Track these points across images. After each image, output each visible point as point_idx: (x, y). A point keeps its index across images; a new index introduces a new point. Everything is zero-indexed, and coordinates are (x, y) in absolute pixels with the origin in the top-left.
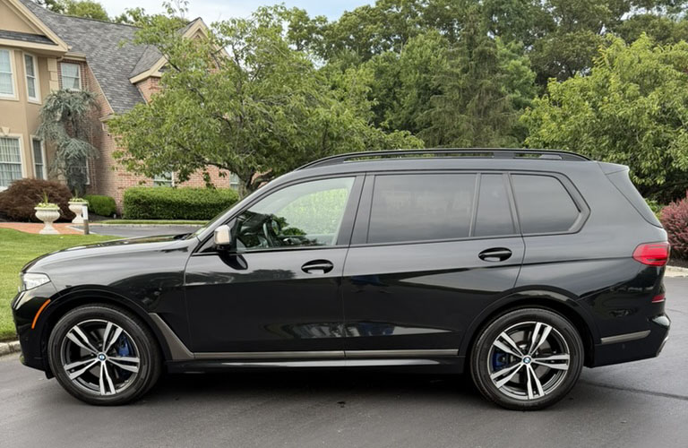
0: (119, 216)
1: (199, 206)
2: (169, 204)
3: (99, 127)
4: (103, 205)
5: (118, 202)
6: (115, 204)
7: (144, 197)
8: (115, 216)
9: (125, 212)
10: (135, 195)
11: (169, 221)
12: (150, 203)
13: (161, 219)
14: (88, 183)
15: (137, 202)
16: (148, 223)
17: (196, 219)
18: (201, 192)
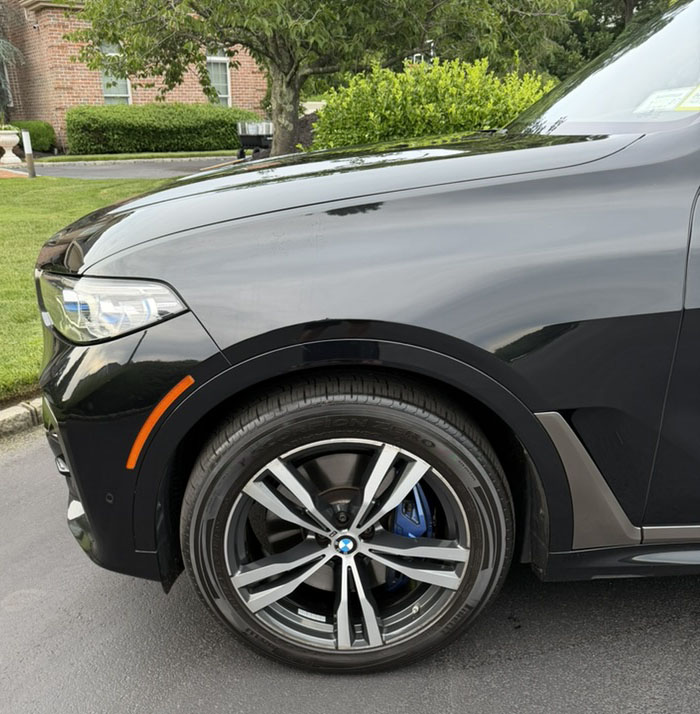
0: (61, 152)
1: (171, 132)
2: (130, 130)
3: (19, 17)
4: (39, 136)
5: (57, 130)
6: (54, 133)
7: (95, 121)
8: (56, 151)
9: (70, 145)
10: (82, 118)
11: (133, 155)
12: (104, 129)
13: (120, 152)
14: (12, 105)
15: (86, 128)
16: (105, 159)
17: (167, 151)
18: (171, 110)
